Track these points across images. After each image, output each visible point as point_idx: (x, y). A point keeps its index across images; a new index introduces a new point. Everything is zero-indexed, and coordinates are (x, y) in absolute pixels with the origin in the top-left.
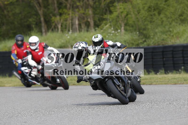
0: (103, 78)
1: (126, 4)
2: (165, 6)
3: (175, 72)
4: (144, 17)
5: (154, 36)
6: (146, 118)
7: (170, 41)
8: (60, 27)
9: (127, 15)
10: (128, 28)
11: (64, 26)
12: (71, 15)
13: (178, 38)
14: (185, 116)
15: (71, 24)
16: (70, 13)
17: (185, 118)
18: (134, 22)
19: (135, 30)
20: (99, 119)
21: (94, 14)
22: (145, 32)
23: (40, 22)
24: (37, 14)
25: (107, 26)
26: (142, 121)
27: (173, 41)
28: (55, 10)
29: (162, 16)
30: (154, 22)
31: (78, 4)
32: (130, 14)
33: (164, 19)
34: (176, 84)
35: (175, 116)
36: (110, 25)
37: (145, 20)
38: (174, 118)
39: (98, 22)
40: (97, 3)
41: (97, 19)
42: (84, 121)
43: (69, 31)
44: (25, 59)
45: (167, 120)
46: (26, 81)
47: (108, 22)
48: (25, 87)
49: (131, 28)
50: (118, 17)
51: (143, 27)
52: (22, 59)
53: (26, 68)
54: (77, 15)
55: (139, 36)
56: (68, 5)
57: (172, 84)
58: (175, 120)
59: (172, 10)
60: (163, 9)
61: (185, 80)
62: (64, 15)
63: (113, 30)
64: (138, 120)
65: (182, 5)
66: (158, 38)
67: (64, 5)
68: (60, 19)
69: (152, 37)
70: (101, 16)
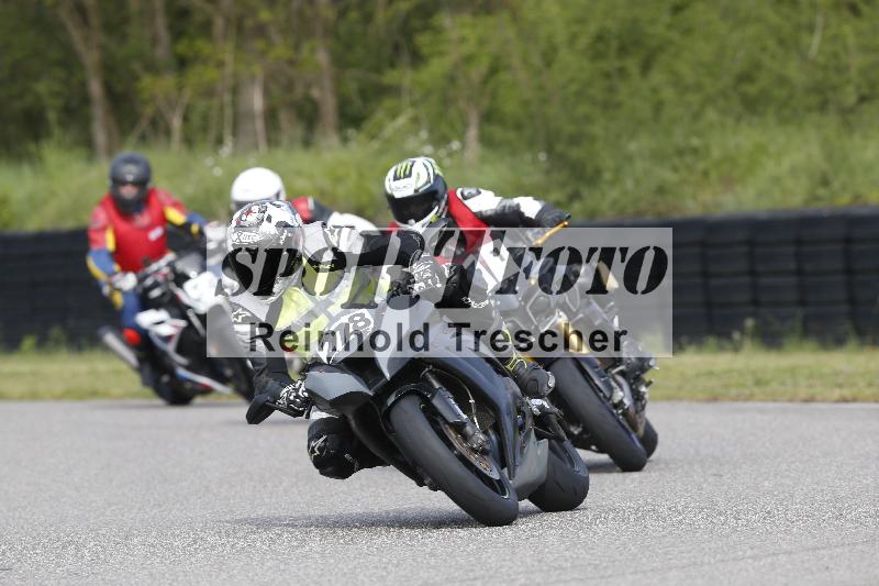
0: (371, 394)
1: (491, 20)
2: (674, 35)
3: (712, 341)
4: (572, 80)
5: (617, 171)
6: (575, 556)
7: (694, 197)
8: (176, 123)
9: (494, 70)
10: (497, 132)
11: (196, 119)
12: (229, 70)
13: (728, 182)
14: (755, 551)
15: (228, 112)
16: (228, 57)
17: (754, 558)
18: (526, 103)
19: (531, 144)
20: (355, 558)
21: (340, 63)
22: (575, 153)
23: (86, 100)
24: (70, 62)
25: (402, 121)
26: (556, 569)
27: (706, 196)
28: (155, 41)
29: (657, 77)
30: (619, 105)
31: (265, 15)
32: (508, 68)
33: (668, 94)
34: (714, 399)
35: (710, 549)
36: (415, 120)
37: (580, 95)
38: (706, 560)
39: (357, 103)
40: (353, 15)
41: (351, 87)
42: (282, 567)
43: (220, 142)
44: (157, 272)
45: (670, 569)
46: (165, 379)
47: (406, 100)
48: (159, 402)
49: (512, 135)
50: (451, 79)
51: (570, 129)
52: (141, 274)
53: (162, 315)
54: (258, 70)
55: (548, 172)
56: (219, 23)
57: (698, 401)
58: (706, 568)
59: (703, 50)
60: (661, 48)
61: (758, 383)
62: (198, 69)
63: (424, 143)
64: (536, 563)
65: (751, 30)
66: (637, 182)
67: (198, 18)
68: (180, 88)
69: (607, 176)
70: (373, 77)
